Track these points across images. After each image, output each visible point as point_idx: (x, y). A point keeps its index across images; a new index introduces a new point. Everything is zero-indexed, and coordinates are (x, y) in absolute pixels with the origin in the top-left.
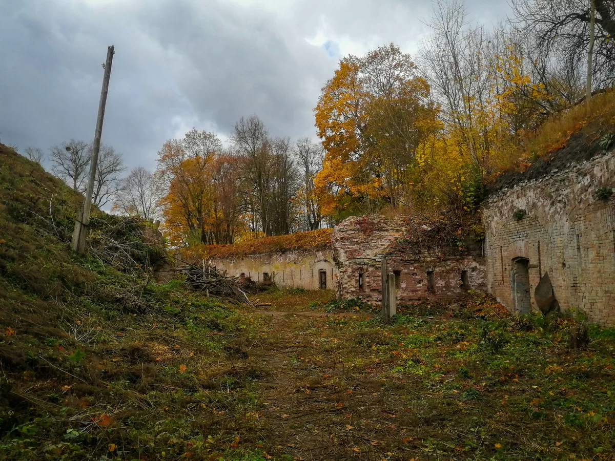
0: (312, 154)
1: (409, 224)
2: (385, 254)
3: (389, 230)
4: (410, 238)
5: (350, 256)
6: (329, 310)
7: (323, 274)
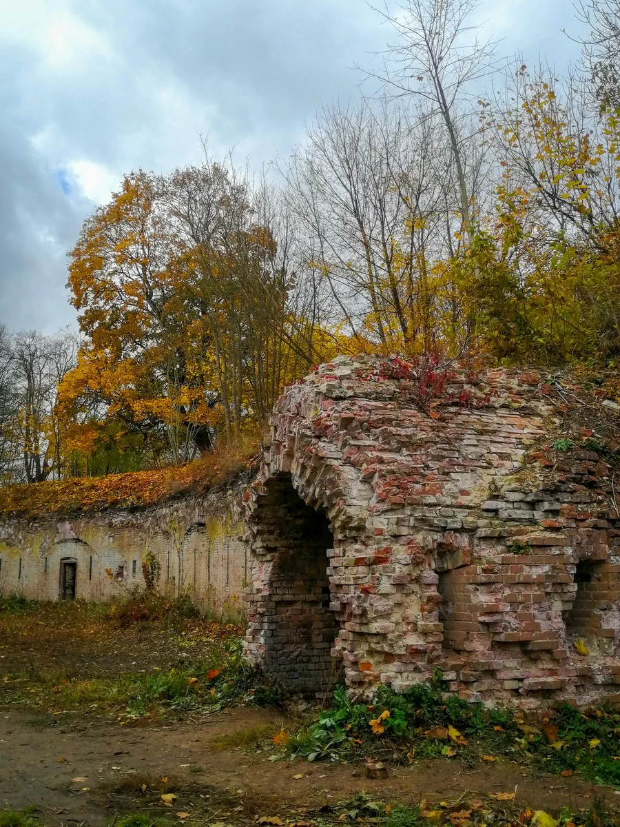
0: (42, 361)
1: (551, 394)
2: (535, 490)
3: (496, 409)
4: (593, 436)
5: (398, 494)
6: (318, 746)
7: (69, 566)
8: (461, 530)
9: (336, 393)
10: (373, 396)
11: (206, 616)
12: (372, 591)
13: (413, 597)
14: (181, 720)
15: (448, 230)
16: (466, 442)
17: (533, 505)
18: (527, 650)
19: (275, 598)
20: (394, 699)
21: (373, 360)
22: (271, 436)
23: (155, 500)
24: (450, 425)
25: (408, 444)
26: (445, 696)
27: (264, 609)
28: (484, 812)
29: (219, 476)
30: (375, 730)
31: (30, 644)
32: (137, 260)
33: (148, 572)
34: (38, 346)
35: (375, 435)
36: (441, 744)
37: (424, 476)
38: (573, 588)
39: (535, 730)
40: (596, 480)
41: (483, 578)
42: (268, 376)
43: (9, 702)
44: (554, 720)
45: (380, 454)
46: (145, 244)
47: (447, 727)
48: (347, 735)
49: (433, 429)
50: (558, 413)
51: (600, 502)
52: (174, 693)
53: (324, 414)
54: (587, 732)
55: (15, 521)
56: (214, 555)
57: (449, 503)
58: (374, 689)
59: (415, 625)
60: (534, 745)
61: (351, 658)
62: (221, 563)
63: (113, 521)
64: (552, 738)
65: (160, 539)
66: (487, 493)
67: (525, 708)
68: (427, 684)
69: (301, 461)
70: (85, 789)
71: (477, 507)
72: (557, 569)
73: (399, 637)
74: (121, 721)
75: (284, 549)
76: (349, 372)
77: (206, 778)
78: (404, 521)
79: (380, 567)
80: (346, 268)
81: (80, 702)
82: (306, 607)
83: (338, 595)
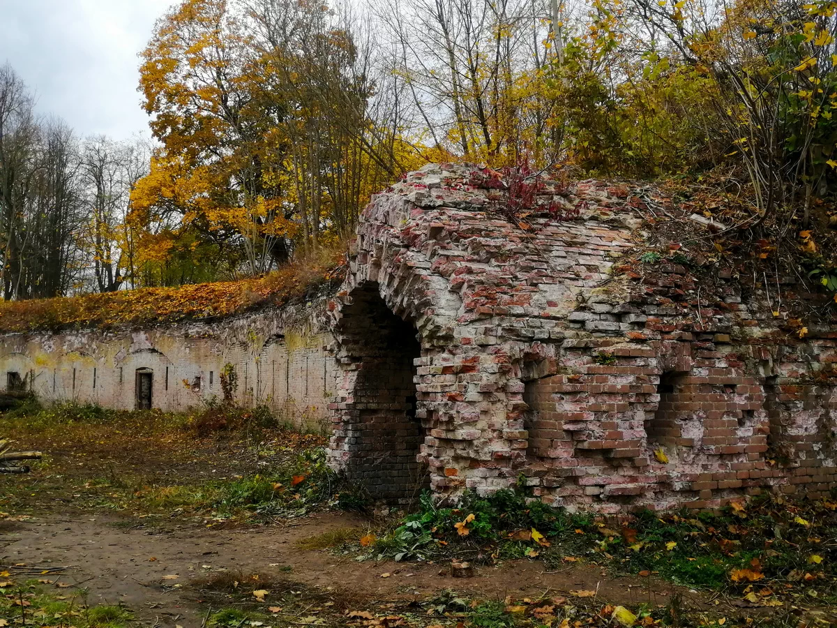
0: (112, 167)
1: (641, 206)
2: (622, 302)
3: (585, 221)
4: (680, 249)
5: (486, 304)
6: (405, 547)
7: (145, 378)
8: (548, 341)
9: (425, 202)
10: (462, 206)
11: (284, 427)
12: (460, 399)
13: (499, 405)
14: (267, 523)
15: (535, 38)
16: (554, 253)
17: (619, 317)
18: (609, 458)
19: (360, 407)
20: (478, 503)
21: (462, 169)
22: (357, 246)
23: (232, 310)
24: (539, 236)
25: (497, 255)
26: (529, 500)
27: (349, 417)
28: (567, 607)
29: (298, 288)
30: (460, 533)
31: (108, 452)
32: (212, 63)
33: (226, 382)
34: (108, 151)
35: (464, 245)
36: (524, 546)
37: (512, 287)
38: (656, 398)
39: (615, 533)
40: (682, 293)
41: (568, 387)
42: (348, 186)
43: (93, 506)
44: (633, 524)
45: (469, 265)
46: (219, 46)
47: (530, 530)
48: (433, 537)
49: (522, 239)
50: (646, 226)
51: (685, 316)
52: (258, 497)
53: (413, 223)
54: (664, 535)
55: (89, 331)
56: (292, 367)
57: (536, 314)
58: (460, 493)
59: (501, 432)
60: (614, 548)
61: (437, 464)
62: (300, 374)
63: (190, 331)
64: (631, 540)
65: (237, 350)
66: (574, 304)
67: (605, 513)
68: (512, 489)
69: (389, 270)
70: (177, 585)
71: (564, 318)
72: (641, 379)
73: (485, 443)
74: (207, 524)
75: (369, 359)
76: (438, 181)
77: (295, 577)
78: (492, 331)
79: (467, 376)
80: (430, 75)
81: (165, 506)
82: (390, 416)
83: (425, 403)
